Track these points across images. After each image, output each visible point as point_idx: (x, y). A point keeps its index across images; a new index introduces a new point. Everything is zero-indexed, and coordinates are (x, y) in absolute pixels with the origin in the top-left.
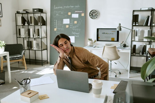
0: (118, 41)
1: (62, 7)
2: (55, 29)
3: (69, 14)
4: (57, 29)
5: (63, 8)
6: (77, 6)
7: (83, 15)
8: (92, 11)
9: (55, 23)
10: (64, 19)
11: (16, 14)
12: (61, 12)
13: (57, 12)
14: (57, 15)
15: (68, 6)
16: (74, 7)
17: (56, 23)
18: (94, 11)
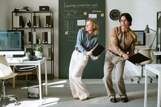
0: (144, 44)
1: (74, 6)
2: (67, 33)
3: (85, 14)
4: (69, 33)
5: (76, 6)
6: (94, 5)
7: (102, 15)
8: (113, 12)
9: (65, 24)
10: (77, 20)
11: (12, 12)
12: (73, 12)
13: (68, 11)
14: (69, 14)
15: (83, 4)
16: (91, 5)
17: (67, 25)
18: (115, 11)
